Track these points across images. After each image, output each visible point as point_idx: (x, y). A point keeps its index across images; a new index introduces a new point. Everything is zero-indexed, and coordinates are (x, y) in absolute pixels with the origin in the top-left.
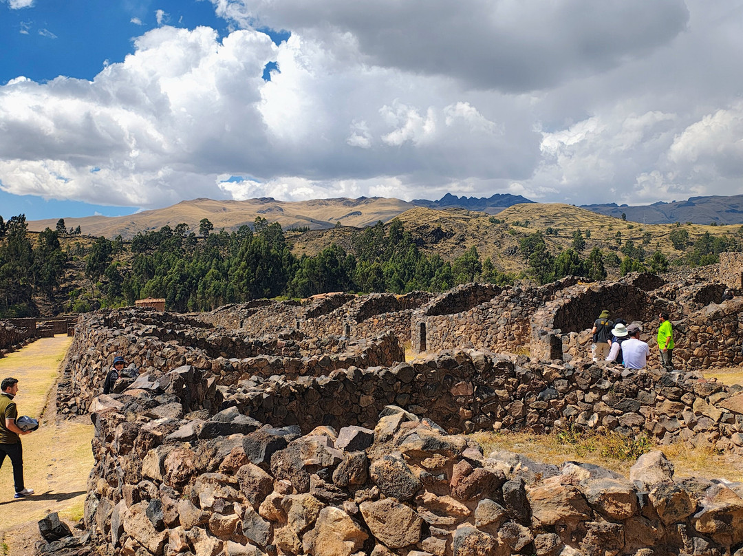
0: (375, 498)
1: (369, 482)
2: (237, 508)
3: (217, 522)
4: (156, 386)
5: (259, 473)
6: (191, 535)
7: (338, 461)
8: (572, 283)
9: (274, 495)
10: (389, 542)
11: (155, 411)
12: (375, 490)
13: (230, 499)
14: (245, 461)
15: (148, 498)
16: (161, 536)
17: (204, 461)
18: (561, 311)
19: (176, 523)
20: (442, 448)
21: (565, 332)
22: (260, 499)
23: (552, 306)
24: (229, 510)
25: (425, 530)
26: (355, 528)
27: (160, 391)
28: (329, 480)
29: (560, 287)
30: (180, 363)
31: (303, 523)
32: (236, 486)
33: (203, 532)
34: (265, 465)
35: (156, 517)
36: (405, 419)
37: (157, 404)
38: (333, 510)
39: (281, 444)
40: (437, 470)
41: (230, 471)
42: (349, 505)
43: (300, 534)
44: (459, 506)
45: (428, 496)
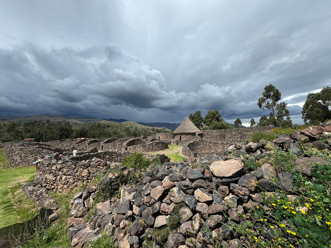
0: (91, 168)
1: (90, 166)
2: (70, 171)
3: (66, 174)
4: (50, 157)
5: (74, 166)
6: (62, 176)
7: (86, 164)
8: (130, 138)
9: (76, 169)
10: (92, 173)
11: (51, 161)
12: (91, 167)
13: (69, 170)
14: (72, 165)
15: (53, 173)
16: (56, 178)
17: (64, 166)
18: (128, 143)
19: (59, 175)
20: (100, 161)
21: (128, 147)
22: (74, 170)
23: (127, 142)
24: (69, 172)
25: (97, 170)
26: (88, 172)
27: (51, 158)
28: (85, 166)
29: (128, 138)
30: (47, 154)
31: (81, 172)
32: (70, 169)
33: (64, 176)
34: (75, 165)
35: (55, 175)
36: (96, 159)
37: (52, 160)
38: (85, 170)
39: (78, 163)
40: (99, 164)
41: (69, 167)
42: (87, 169)
43: (80, 174)
44: (102, 167)
45: (98, 167)
